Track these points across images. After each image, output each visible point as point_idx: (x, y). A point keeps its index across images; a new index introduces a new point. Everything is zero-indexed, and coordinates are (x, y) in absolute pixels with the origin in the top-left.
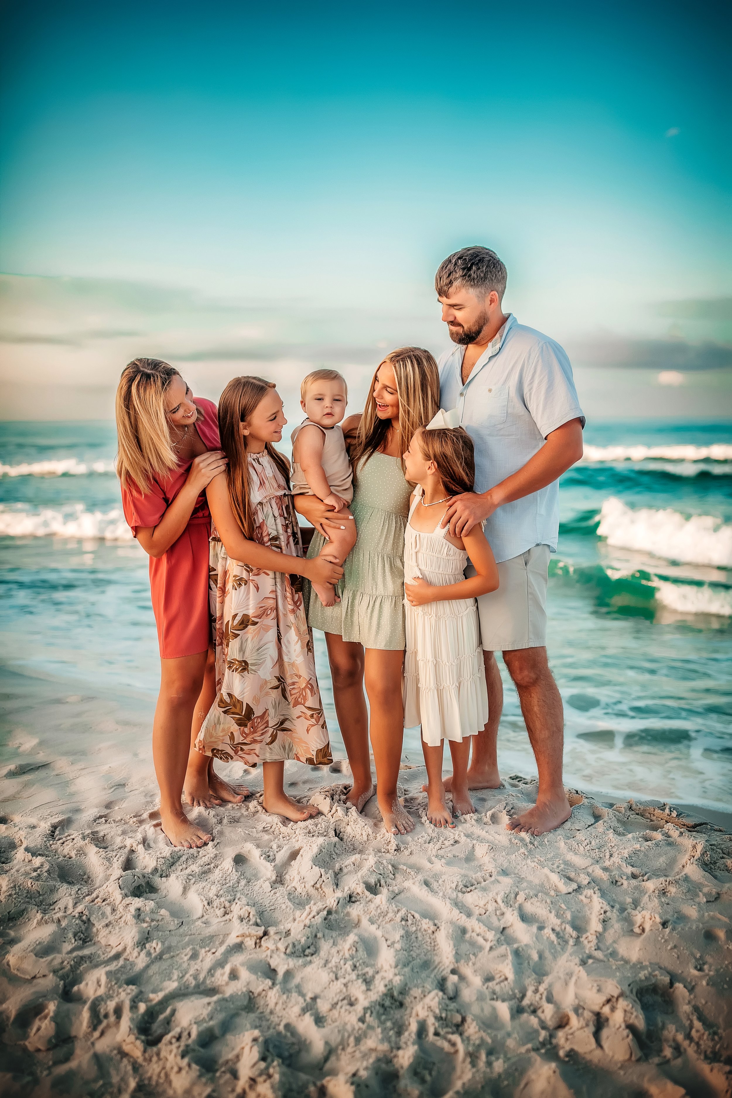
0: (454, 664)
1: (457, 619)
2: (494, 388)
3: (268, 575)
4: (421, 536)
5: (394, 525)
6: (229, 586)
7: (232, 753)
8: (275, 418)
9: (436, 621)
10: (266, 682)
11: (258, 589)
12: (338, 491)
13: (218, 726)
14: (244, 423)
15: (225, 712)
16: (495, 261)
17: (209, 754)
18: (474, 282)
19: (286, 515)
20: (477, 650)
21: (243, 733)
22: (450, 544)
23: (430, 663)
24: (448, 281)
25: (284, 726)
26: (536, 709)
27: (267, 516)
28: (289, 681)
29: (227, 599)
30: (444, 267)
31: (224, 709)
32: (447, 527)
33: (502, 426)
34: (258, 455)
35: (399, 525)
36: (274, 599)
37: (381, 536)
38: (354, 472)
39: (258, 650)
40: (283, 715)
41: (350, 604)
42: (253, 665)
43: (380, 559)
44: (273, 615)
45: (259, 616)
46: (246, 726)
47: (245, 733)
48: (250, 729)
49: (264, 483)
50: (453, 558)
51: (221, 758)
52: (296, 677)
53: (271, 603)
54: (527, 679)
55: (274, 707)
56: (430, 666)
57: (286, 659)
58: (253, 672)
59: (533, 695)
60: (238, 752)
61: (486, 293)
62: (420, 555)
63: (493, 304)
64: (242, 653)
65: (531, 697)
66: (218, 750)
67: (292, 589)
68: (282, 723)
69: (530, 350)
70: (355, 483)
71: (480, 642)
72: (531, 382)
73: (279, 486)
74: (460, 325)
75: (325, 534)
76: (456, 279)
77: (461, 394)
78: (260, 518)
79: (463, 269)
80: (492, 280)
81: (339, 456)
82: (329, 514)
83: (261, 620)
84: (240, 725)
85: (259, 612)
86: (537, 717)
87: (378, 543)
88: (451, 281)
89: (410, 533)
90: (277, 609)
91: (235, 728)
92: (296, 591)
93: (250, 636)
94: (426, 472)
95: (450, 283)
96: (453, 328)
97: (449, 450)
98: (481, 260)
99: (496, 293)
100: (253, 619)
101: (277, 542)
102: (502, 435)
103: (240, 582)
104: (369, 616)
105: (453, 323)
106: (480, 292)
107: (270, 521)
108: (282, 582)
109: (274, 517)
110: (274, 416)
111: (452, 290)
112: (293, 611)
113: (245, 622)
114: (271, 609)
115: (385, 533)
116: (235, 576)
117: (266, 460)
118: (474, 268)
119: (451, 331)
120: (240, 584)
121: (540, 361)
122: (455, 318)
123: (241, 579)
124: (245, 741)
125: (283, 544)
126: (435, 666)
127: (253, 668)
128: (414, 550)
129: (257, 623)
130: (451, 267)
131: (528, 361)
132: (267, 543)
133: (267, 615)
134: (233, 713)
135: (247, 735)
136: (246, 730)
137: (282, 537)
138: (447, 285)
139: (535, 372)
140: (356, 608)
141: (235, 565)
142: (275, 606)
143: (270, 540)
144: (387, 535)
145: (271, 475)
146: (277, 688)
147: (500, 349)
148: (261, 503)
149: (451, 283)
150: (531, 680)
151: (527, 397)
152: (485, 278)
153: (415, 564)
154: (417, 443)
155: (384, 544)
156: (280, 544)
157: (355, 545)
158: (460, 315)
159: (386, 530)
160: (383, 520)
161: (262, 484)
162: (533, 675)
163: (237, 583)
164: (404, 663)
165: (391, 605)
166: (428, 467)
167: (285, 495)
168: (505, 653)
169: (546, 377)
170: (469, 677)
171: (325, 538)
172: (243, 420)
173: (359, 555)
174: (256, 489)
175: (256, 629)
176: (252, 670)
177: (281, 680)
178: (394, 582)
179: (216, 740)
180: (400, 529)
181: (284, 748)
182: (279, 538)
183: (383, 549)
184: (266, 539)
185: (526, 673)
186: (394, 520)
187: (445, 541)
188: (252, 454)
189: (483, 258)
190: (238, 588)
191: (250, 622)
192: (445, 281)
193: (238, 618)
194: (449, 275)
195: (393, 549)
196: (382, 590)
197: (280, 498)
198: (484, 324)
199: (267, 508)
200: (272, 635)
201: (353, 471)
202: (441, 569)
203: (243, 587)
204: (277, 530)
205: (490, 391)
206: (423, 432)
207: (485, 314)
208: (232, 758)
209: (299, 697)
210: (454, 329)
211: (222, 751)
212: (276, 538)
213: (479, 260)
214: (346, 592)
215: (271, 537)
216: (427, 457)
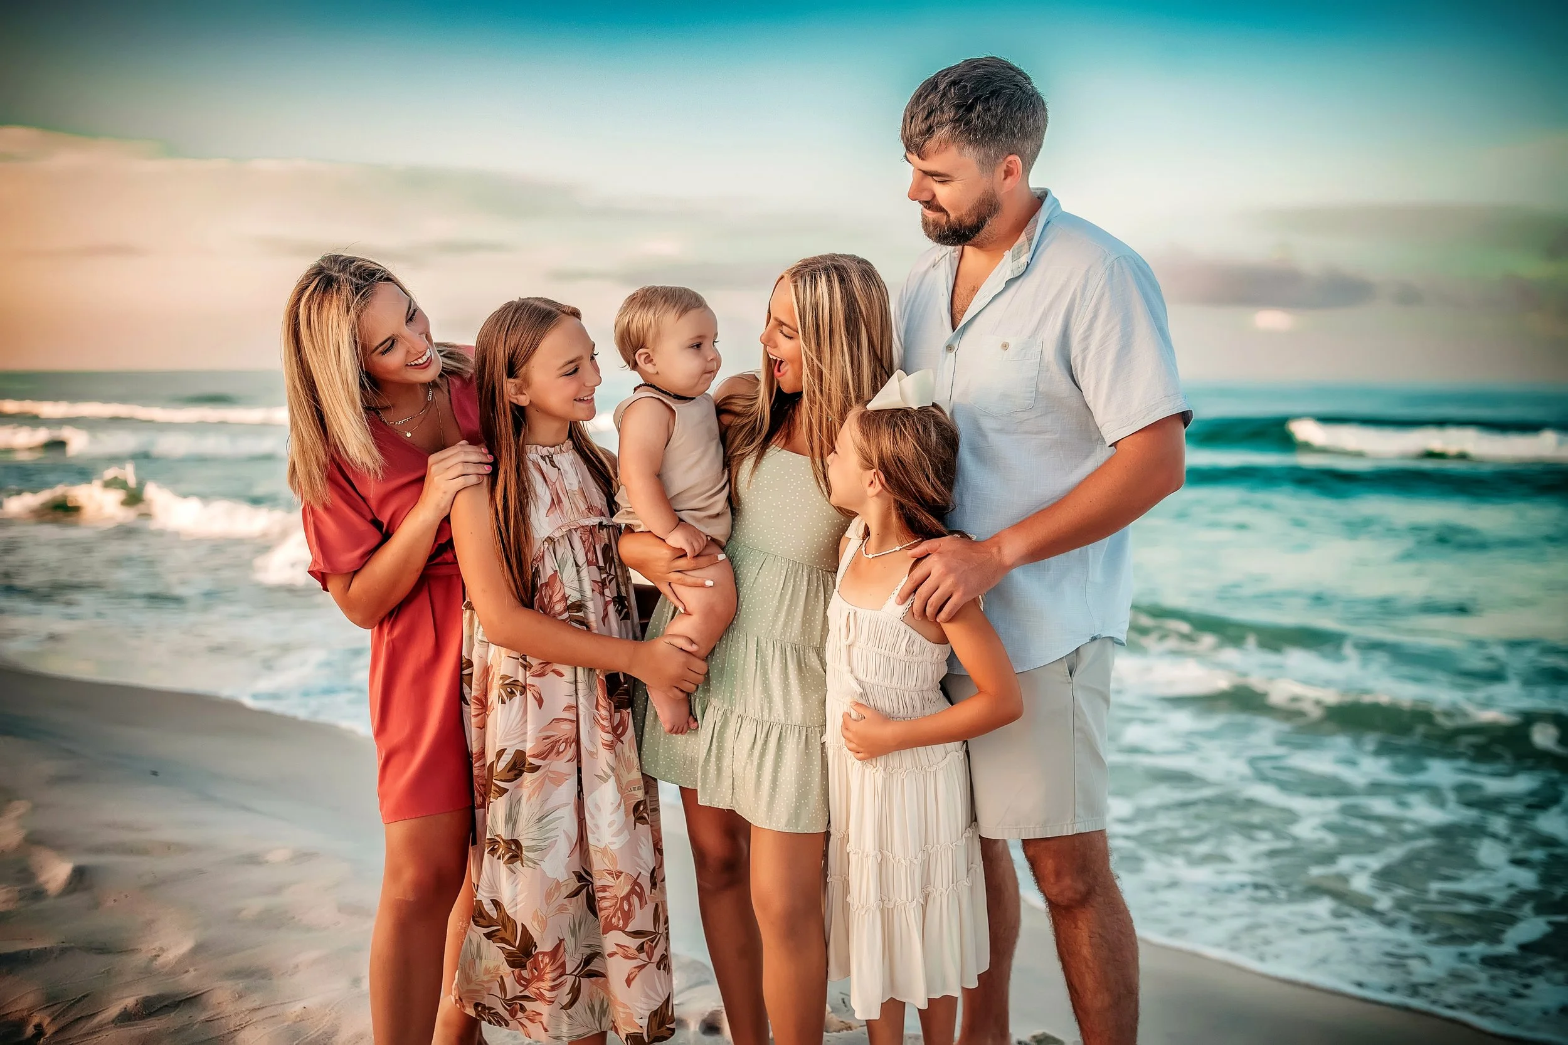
0: (915, 861)
1: (925, 777)
2: (1012, 342)
3: (560, 675)
4: (858, 614)
5: (804, 588)
6: (493, 696)
7: (506, 1014)
8: (576, 371)
9: (884, 780)
10: (558, 885)
11: (540, 702)
12: (698, 520)
13: (478, 961)
14: (517, 381)
15: (489, 936)
16: (1024, 97)
17: (471, 1012)
18: (975, 135)
19: (601, 564)
20: (967, 835)
21: (519, 979)
22: (912, 631)
23: (871, 858)
24: (924, 126)
25: (593, 966)
26: (1086, 951)
27: (561, 565)
28: (598, 883)
29: (490, 721)
30: (918, 98)
31: (486, 930)
32: (909, 601)
33: (1025, 416)
34: (552, 450)
35: (813, 588)
36: (571, 721)
37: (779, 608)
38: (731, 482)
39: (540, 820)
40: (590, 946)
41: (715, 735)
42: (533, 849)
43: (778, 653)
44: (571, 751)
45: (543, 755)
46: (524, 967)
47: (524, 979)
48: (532, 971)
49: (560, 501)
50: (920, 658)
51: (490, 1022)
52: (609, 877)
53: (567, 728)
54: (1069, 894)
55: (573, 933)
56: (871, 866)
57: (591, 839)
58: (531, 864)
59: (1080, 924)
60: (516, 1014)
61: (998, 158)
62: (855, 651)
63: (1009, 179)
64: (510, 825)
65: (1076, 927)
66: (484, 1007)
67: (610, 703)
68: (588, 961)
69: (1088, 271)
70: (734, 504)
71: (973, 818)
72: (1086, 337)
73: (590, 508)
74: (941, 209)
75: (677, 603)
76: (941, 124)
77: (949, 348)
78: (548, 568)
79: (958, 107)
80: (1013, 134)
81: (705, 453)
82: (682, 563)
83: (547, 762)
84: (512, 964)
85: (542, 747)
86: (1087, 966)
87: (775, 622)
88: (930, 127)
89: (838, 607)
90: (578, 742)
91: (506, 969)
92: (616, 707)
93: (525, 792)
94: (865, 492)
95: (928, 130)
96: (928, 212)
97: (908, 449)
98: (996, 93)
99: (1017, 158)
100: (531, 760)
101: (581, 614)
102: (1026, 433)
103: (512, 688)
104: (755, 763)
105: (931, 204)
106: (987, 156)
107: (569, 573)
108: (590, 689)
109: (577, 565)
110: (573, 365)
111: (931, 144)
112: (611, 746)
113: (518, 766)
114: (566, 741)
115: (787, 602)
116: (504, 678)
117: (567, 459)
118: (979, 108)
119: (924, 217)
120: (512, 693)
121: (1107, 295)
122: (934, 196)
123: (515, 683)
124: (526, 993)
125: (592, 618)
126: (880, 865)
127: (531, 855)
128: (845, 643)
129: (538, 768)
130: (934, 99)
131: (1083, 294)
132: (560, 614)
133: (558, 753)
134: (503, 940)
135: (529, 981)
136: (525, 973)
137: (590, 605)
138: (922, 134)
139: (1095, 317)
140: (729, 744)
141: (503, 655)
142: (574, 736)
143: (568, 608)
144: (790, 606)
145: (576, 487)
146: (575, 894)
147: (1028, 265)
148: (550, 539)
149: (930, 131)
150: (1078, 897)
151: (1077, 364)
152: (1000, 129)
153: (847, 668)
154: (849, 435)
155: (785, 624)
156: (586, 617)
157: (732, 623)
158: (943, 193)
159: (788, 597)
160: (783, 577)
161: (556, 502)
162: (1081, 887)
163: (506, 691)
164: (825, 855)
165: (798, 743)
166: (868, 482)
167: (601, 525)
168: (1026, 843)
169: (1118, 328)
170: (945, 886)
171: (676, 608)
172: (512, 372)
173: (738, 642)
174: (543, 511)
175: (537, 779)
176: (529, 859)
177: (584, 877)
178: (805, 699)
179: (478, 988)
180: (817, 596)
181: (592, 1010)
182: (586, 607)
183: (784, 633)
184: (559, 607)
185: (1067, 881)
186: (806, 578)
187: (903, 626)
188: (539, 448)
189: (1002, 88)
190: (507, 701)
191: (526, 766)
192: (919, 125)
193: (507, 758)
194: (929, 115)
195: (803, 633)
196: (781, 711)
197: (591, 531)
198: (990, 215)
199: (563, 549)
200: (566, 792)
201: (729, 480)
202: (895, 680)
203: (518, 697)
204: (581, 591)
205: (1005, 346)
206: (862, 415)
207: (994, 195)
208: (507, 1024)
209: (614, 915)
210: (932, 215)
211: (490, 1009)
212: (579, 606)
213: (993, 93)
214: (709, 711)
215: (569, 603)
216: (867, 463)
